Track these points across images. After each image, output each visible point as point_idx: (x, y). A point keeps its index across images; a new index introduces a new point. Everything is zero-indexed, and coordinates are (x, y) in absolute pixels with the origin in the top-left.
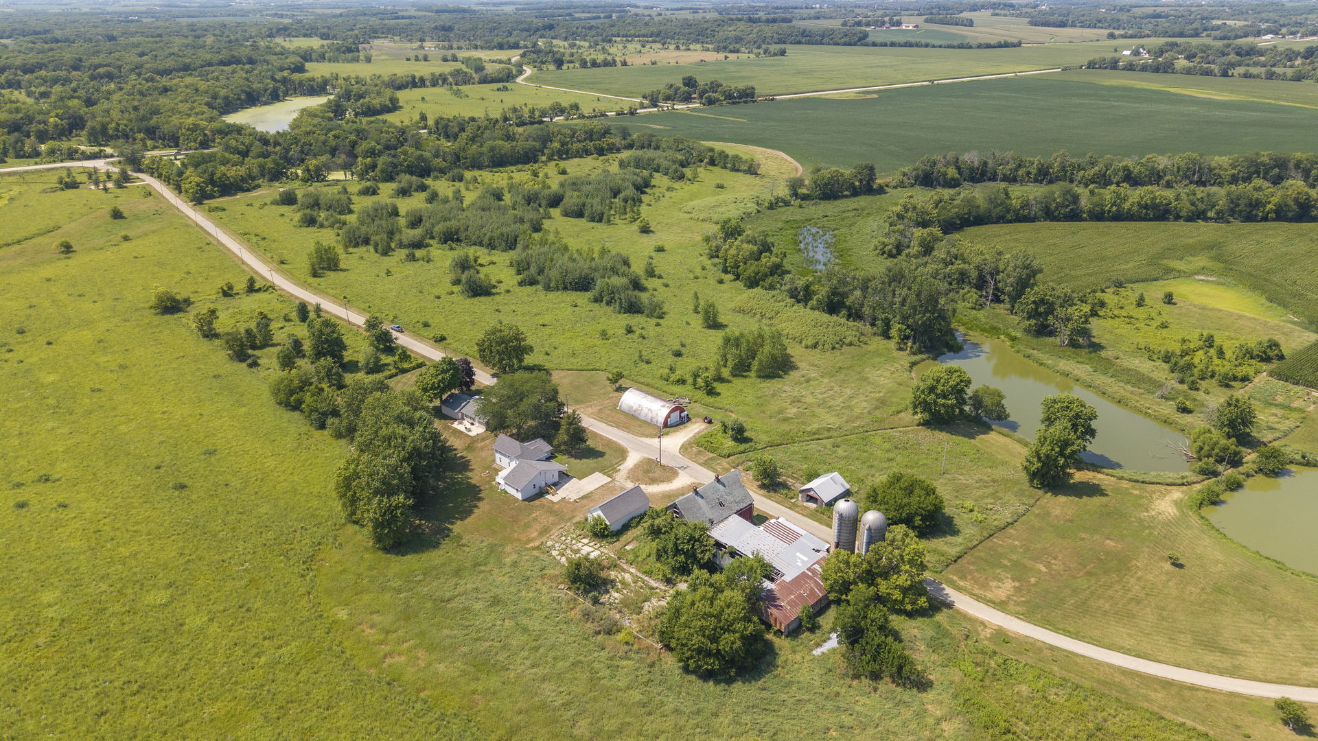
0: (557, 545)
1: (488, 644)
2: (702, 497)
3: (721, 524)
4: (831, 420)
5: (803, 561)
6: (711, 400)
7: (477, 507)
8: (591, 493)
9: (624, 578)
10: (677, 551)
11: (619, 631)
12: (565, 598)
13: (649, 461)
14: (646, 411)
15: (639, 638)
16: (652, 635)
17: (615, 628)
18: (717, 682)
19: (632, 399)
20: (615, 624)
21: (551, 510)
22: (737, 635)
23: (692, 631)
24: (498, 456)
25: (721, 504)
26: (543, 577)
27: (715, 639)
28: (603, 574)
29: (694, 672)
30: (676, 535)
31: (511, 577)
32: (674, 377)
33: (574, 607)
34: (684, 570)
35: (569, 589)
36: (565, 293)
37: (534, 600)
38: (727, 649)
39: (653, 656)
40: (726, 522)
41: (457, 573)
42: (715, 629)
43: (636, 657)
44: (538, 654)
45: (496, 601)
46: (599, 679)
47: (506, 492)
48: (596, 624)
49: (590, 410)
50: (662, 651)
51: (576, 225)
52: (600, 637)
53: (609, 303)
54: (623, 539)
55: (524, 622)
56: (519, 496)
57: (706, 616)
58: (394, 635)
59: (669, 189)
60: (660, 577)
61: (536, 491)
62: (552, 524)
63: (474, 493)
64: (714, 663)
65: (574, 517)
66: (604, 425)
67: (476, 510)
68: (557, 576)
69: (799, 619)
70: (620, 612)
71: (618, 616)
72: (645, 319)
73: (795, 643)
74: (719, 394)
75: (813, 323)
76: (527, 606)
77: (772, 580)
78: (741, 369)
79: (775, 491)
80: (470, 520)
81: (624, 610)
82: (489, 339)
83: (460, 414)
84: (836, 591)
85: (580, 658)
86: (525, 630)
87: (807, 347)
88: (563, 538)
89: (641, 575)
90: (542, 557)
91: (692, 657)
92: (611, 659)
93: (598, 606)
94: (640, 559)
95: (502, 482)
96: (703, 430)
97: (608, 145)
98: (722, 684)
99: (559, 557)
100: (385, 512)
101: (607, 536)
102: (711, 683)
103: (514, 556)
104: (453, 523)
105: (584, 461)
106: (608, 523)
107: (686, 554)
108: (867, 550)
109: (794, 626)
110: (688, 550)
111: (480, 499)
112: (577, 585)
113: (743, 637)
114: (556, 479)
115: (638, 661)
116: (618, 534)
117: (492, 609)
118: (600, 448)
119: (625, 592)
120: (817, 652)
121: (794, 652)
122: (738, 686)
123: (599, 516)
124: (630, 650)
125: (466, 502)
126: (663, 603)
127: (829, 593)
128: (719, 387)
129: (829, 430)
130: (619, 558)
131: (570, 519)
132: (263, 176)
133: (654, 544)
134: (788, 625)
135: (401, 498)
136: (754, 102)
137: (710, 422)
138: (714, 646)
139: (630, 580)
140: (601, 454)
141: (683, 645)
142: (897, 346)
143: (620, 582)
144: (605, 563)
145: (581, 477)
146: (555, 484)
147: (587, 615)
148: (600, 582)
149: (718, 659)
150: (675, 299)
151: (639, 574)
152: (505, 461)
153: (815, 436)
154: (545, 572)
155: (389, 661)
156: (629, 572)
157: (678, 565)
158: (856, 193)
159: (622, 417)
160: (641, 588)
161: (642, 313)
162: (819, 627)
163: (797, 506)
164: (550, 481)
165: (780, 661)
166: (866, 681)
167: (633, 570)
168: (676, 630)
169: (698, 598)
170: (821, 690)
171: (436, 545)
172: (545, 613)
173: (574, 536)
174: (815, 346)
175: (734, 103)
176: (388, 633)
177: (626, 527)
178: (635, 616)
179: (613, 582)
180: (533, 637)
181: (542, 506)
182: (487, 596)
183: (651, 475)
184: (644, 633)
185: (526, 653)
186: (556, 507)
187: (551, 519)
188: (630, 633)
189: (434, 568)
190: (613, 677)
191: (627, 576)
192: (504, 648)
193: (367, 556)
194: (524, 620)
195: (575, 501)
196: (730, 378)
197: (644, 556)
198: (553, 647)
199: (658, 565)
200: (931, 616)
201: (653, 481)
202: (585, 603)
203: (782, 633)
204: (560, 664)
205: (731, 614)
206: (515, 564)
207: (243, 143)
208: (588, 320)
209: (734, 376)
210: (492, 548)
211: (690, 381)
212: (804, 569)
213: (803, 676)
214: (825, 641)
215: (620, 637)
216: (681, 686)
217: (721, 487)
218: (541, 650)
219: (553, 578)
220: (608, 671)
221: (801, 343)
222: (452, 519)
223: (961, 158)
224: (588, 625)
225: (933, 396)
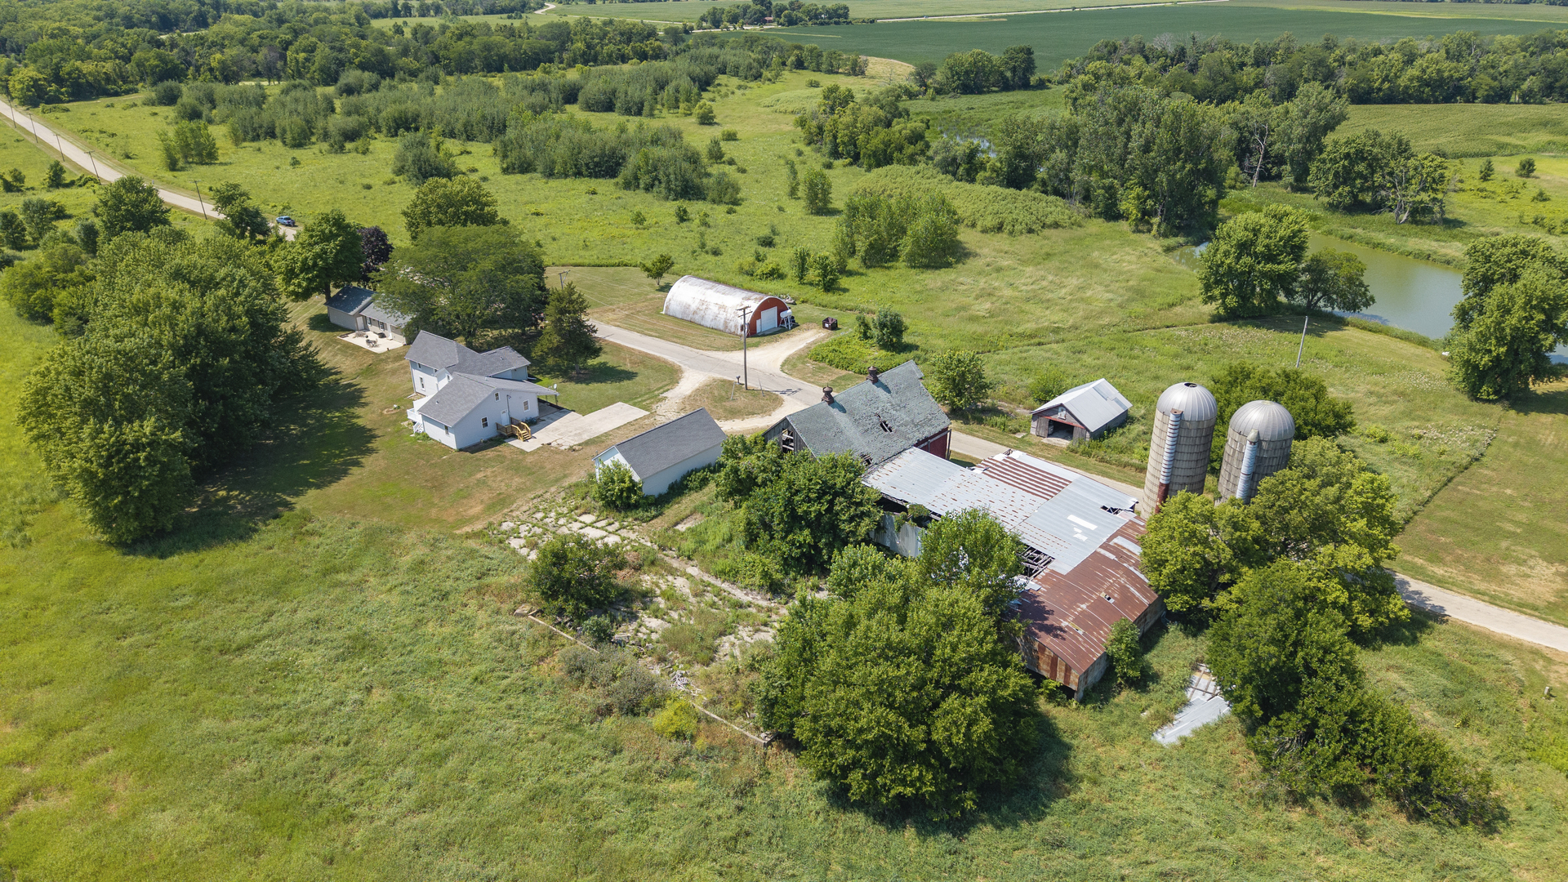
0: (523, 528)
1: (310, 751)
2: (843, 410)
3: (889, 466)
4: (1054, 317)
5: (1086, 531)
6: (831, 298)
7: (357, 464)
8: (607, 434)
9: (672, 587)
10: (794, 520)
11: (657, 705)
12: (530, 634)
13: (725, 384)
14: (715, 309)
15: (709, 721)
16: (743, 711)
17: (647, 699)
18: (927, 829)
19: (686, 294)
20: (649, 687)
21: (519, 464)
22: (982, 700)
23: (856, 694)
24: (417, 374)
25: (884, 426)
26: (480, 591)
27: (919, 713)
28: (623, 578)
29: (861, 805)
30: (791, 484)
31: (402, 593)
32: (762, 268)
33: (550, 654)
34: (811, 563)
35: (541, 613)
36: (578, 181)
37: (452, 641)
38: (958, 740)
39: (748, 765)
40: (897, 461)
41: (278, 589)
42: (919, 686)
43: (703, 769)
44: (441, 773)
45: (361, 646)
46: (604, 834)
47: (426, 437)
48: (599, 690)
49: (611, 316)
50: (771, 751)
51: (602, 119)
52: (609, 723)
53: (648, 188)
54: (672, 511)
55: (421, 692)
56: (450, 441)
57: (893, 652)
58: (69, 739)
59: (739, 87)
60: (757, 580)
61: (490, 432)
62: (519, 490)
63: (360, 440)
64: (920, 778)
65: (565, 476)
66: (636, 335)
67: (354, 470)
68: (514, 587)
69: (1109, 661)
70: (662, 660)
71: (657, 670)
72: (710, 206)
73: (1105, 717)
74: (845, 290)
75: (990, 197)
76: (433, 656)
77: (1028, 572)
78: (880, 255)
79: (980, 421)
80: (337, 490)
81: (672, 655)
82: (424, 202)
83: (360, 320)
84: (1186, 590)
85: (552, 778)
86: (419, 711)
87: (984, 231)
88: (539, 515)
89: (712, 580)
90: (485, 550)
91: (856, 764)
92: (638, 777)
93: (607, 648)
94: (709, 547)
95: (418, 418)
96: (823, 339)
97: (654, 50)
98: (944, 836)
99: (524, 551)
100: (110, 457)
101: (636, 506)
102: (910, 833)
103: (421, 551)
104: (297, 494)
105: (594, 386)
106: (636, 478)
107: (815, 525)
108: (1251, 492)
109: (1096, 675)
110: (819, 515)
111: (371, 451)
112: (559, 602)
113: (994, 706)
114: (533, 411)
115: (708, 781)
116: (660, 502)
117: (345, 666)
118: (628, 367)
119: (675, 615)
120: (1168, 736)
121: (1111, 740)
122: (983, 837)
123: (617, 465)
124: (688, 753)
125: (339, 456)
126: (768, 636)
127: (1166, 594)
128: (844, 282)
129: (1056, 331)
130: (662, 548)
131: (557, 481)
132: (142, 79)
133: (741, 513)
134: (1087, 673)
135: (149, 426)
136: (848, 23)
137: (834, 327)
138: (919, 732)
139: (687, 591)
140: (629, 376)
141: (829, 732)
142: (1133, 228)
143: (663, 594)
144: (630, 557)
145: (587, 408)
146: (532, 422)
147: (578, 670)
148: (613, 594)
149: (929, 766)
150: (757, 185)
151: (706, 578)
152: (430, 380)
153: (1034, 338)
154: (487, 580)
155: (30, 806)
156: (684, 574)
157: (796, 552)
158: (1006, 87)
159: (670, 326)
160: (713, 605)
161: (705, 199)
162: (1156, 678)
163: (1030, 444)
164: (521, 414)
165: (1080, 764)
166: (1330, 811)
167: (693, 571)
168: (808, 692)
169: (860, 609)
170: (1214, 842)
171: (244, 534)
172: (475, 670)
173: (565, 510)
174: (1000, 228)
175: (822, 24)
176: (52, 733)
177: (678, 489)
178: (698, 669)
179: (646, 597)
180: (435, 729)
181: (501, 459)
182: (338, 635)
183: (728, 404)
184: (721, 708)
185: (409, 772)
186: (530, 459)
187: (517, 480)
188: (686, 710)
189: (227, 580)
190: (643, 826)
191: (680, 582)
192: (351, 760)
193: (81, 560)
194: (419, 688)
195: (572, 449)
196: (861, 270)
197: (719, 540)
198: (483, 752)
199: (750, 557)
200: (1414, 641)
201: (733, 414)
202: (576, 643)
203: (1070, 693)
204: (498, 799)
205: (955, 645)
206: (420, 566)
207: (124, 45)
208: (614, 208)
209: (868, 267)
210: (372, 537)
211: (791, 272)
212: (1095, 547)
213: (1148, 802)
214: (1176, 709)
215: (660, 719)
216: (827, 847)
217: (881, 392)
218: (452, 763)
219: (509, 592)
220: (629, 811)
221: (973, 225)
222: (298, 486)
223: (1148, 45)
224: (581, 694)
225: (1247, 260)
